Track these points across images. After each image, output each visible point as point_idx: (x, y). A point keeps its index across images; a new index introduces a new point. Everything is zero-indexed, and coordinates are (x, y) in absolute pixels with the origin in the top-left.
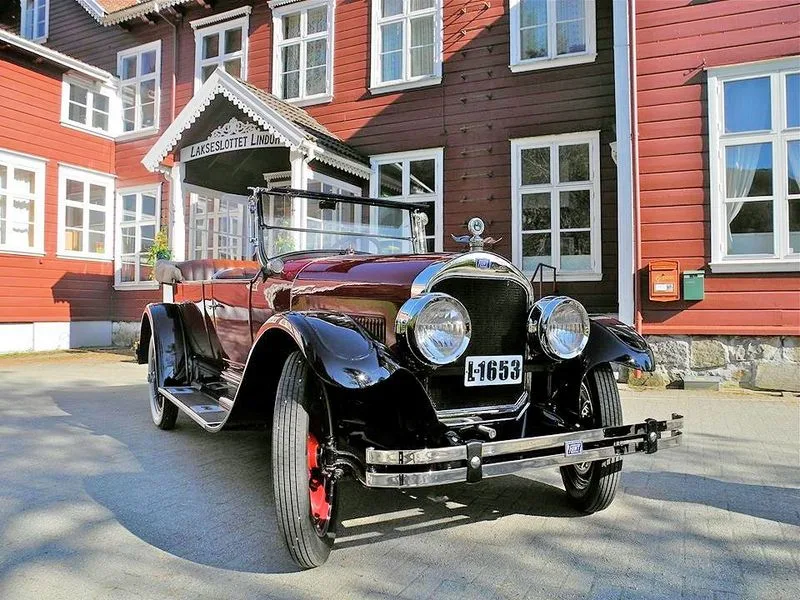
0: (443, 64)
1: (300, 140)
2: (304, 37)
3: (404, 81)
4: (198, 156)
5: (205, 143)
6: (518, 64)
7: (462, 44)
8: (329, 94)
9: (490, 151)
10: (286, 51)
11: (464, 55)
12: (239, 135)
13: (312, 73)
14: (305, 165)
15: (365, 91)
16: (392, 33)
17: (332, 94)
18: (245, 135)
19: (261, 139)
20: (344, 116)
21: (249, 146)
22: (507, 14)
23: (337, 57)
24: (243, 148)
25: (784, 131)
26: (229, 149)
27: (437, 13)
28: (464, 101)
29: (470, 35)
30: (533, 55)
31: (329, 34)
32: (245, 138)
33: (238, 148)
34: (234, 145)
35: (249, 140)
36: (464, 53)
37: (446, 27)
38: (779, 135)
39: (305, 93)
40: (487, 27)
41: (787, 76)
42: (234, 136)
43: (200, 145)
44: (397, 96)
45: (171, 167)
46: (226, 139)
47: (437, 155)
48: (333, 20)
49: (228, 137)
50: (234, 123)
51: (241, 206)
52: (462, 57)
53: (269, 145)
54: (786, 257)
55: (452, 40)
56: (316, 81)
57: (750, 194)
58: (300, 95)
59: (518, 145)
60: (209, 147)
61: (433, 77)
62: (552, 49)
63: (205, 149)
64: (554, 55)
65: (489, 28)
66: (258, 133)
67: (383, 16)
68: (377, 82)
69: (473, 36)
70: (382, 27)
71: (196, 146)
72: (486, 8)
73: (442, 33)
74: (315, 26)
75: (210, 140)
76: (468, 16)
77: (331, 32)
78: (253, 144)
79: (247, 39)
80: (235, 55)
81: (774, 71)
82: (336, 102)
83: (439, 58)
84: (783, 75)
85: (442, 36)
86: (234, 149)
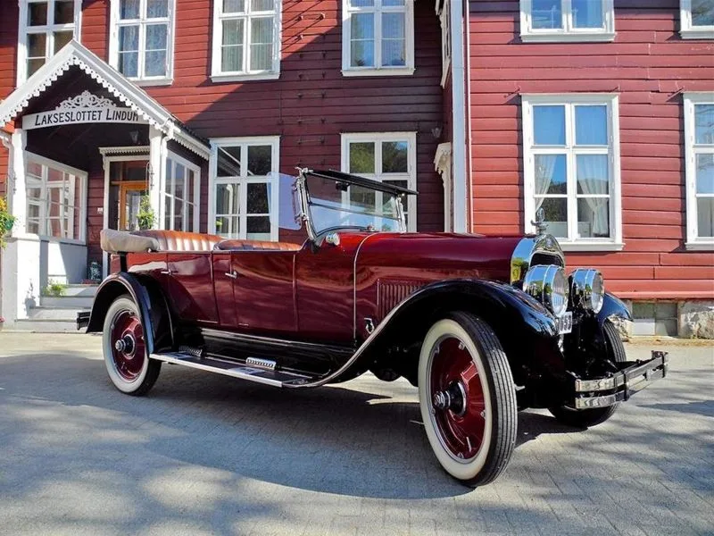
0: (281, 61)
1: (165, 119)
2: (143, 21)
3: (244, 72)
4: (44, 125)
5: (53, 112)
6: (348, 69)
7: (299, 46)
8: (169, 77)
9: (323, 142)
10: (123, 31)
11: (301, 56)
12: (92, 108)
13: (150, 55)
14: (165, 144)
15: (205, 78)
16: (233, 29)
17: (172, 78)
18: (100, 109)
19: (118, 115)
20: (184, 99)
21: (103, 120)
22: (340, 25)
23: (177, 44)
24: (97, 121)
25: (574, 147)
26: (81, 121)
27: (277, 15)
28: (300, 96)
29: (306, 40)
30: (360, 64)
31: (170, 20)
32: (100, 112)
33: (91, 121)
34: (86, 117)
35: (103, 114)
36: (300, 54)
37: (284, 29)
38: (571, 150)
39: (144, 74)
40: (321, 34)
41: (576, 107)
42: (86, 109)
43: (47, 114)
44: (237, 86)
45: (11, 134)
46: (76, 111)
47: (274, 142)
48: (175, 9)
49: (81, 109)
50: (86, 97)
51: (72, 178)
52: (298, 57)
53: (126, 121)
54: (577, 240)
55: (290, 41)
56: (155, 62)
57: (548, 193)
58: (139, 74)
59: (347, 139)
60: (58, 117)
61: (272, 73)
62: (378, 61)
63: (53, 119)
64: (379, 66)
65: (323, 35)
66: (113, 108)
67: (223, 11)
68: (217, 71)
69: (309, 41)
70: (223, 22)
71: (41, 115)
72: (321, 18)
73: (280, 34)
74: (154, 11)
75: (58, 110)
76: (306, 22)
77: (171, 18)
78: (107, 119)
79: (81, 13)
80: (67, 27)
81: (567, 102)
82: (175, 85)
83: (277, 57)
84: (573, 105)
85: (281, 37)
86: (86, 121)
